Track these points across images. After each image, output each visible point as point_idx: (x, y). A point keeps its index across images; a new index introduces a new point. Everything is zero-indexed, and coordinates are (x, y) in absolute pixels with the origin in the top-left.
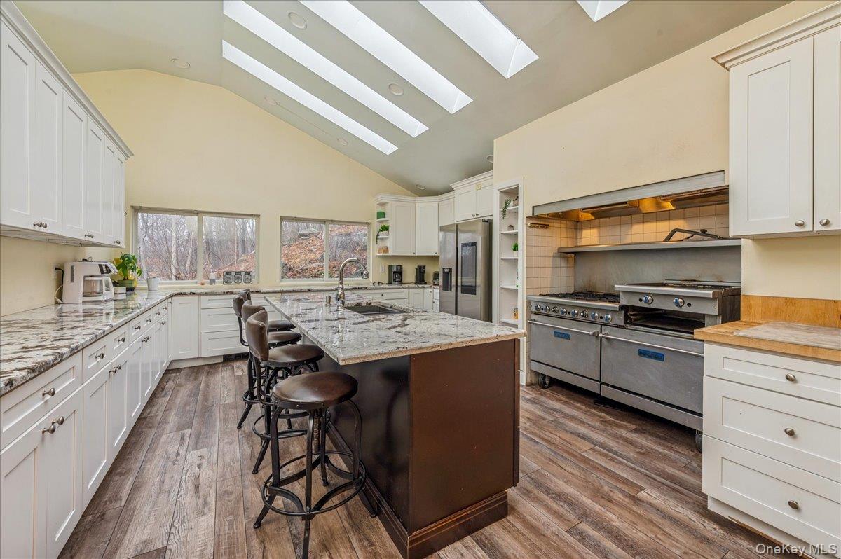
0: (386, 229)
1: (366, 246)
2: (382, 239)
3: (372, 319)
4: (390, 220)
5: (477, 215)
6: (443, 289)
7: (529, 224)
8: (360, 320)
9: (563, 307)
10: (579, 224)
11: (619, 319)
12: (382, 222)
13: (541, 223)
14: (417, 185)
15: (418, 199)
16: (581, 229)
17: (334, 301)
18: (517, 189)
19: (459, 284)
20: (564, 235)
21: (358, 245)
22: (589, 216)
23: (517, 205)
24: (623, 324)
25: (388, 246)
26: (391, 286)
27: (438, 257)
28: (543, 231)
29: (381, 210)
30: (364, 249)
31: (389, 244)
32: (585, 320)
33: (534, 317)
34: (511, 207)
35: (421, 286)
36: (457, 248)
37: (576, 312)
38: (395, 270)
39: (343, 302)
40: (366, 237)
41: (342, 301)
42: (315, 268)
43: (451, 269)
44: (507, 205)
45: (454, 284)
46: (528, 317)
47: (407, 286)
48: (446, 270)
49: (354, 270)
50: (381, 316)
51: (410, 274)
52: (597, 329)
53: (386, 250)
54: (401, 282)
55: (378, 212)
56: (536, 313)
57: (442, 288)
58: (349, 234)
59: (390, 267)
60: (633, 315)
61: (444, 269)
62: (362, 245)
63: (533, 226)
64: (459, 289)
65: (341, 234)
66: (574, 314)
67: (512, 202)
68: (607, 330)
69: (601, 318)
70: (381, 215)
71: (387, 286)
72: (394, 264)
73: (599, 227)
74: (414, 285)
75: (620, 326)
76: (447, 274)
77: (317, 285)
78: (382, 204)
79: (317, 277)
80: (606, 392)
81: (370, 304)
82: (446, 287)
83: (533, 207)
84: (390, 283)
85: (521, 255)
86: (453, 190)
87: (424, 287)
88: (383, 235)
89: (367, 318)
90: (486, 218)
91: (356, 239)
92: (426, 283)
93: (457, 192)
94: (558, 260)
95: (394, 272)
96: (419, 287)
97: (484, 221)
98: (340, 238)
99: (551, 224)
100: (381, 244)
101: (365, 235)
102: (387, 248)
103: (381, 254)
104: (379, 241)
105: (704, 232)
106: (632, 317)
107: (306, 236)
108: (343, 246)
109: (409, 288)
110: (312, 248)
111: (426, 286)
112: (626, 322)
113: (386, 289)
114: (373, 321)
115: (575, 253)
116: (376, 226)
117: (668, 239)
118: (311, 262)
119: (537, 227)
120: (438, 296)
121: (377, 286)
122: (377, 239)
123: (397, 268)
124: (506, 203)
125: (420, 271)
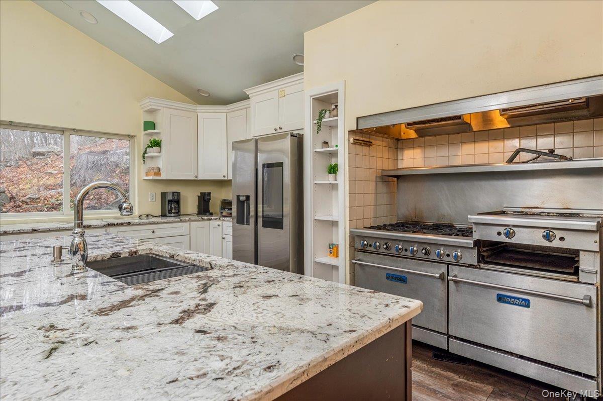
0: (157, 144)
1: (128, 168)
2: (152, 157)
3: (140, 292)
4: (163, 132)
5: (280, 128)
6: (238, 223)
7: (352, 140)
8: (117, 299)
9: (398, 242)
10: (399, 142)
11: (471, 257)
12: (151, 134)
13: (364, 139)
14: (198, 90)
15: (200, 108)
16: (403, 149)
17: (66, 255)
18: (336, 96)
19: (260, 214)
20: (386, 155)
21: (117, 166)
22: (412, 134)
23: (337, 116)
24: (476, 264)
25: (160, 166)
26: (165, 220)
27: (230, 181)
28: (365, 149)
29: (149, 119)
30: (126, 171)
31: (161, 163)
32: (426, 259)
33: (361, 255)
34: (327, 119)
35: (206, 218)
36: (256, 170)
37: (400, 247)
38: (170, 197)
39: (84, 258)
40: (128, 157)
41: (83, 256)
42: (52, 197)
43: (248, 198)
44: (321, 117)
45: (252, 213)
46: (353, 257)
47: (187, 218)
48: (242, 198)
49: (112, 199)
50: (157, 284)
51: (190, 203)
52: (443, 269)
53: (158, 172)
54: (178, 213)
55: (145, 122)
56: (361, 251)
57: (235, 220)
58: (105, 152)
59: (164, 195)
60: (484, 251)
61: (238, 196)
62: (123, 166)
63: (356, 142)
64: (260, 221)
65: (93, 153)
66: (375, 246)
67: (328, 112)
68: (454, 270)
69: (448, 255)
70: (150, 125)
71: (159, 220)
72: (170, 189)
73: (423, 146)
74: (196, 218)
75: (471, 266)
76: (243, 203)
77: (51, 222)
78: (151, 111)
79: (55, 209)
80: (456, 348)
81: (136, 252)
82: (241, 219)
83: (358, 118)
84: (163, 215)
85: (343, 178)
86: (247, 98)
87: (210, 220)
88: (153, 152)
89: (130, 292)
90: (295, 132)
91: (114, 159)
92: (211, 214)
93: (253, 100)
94: (380, 184)
95: (169, 201)
96: (203, 220)
97: (292, 135)
98: (91, 158)
99: (374, 142)
100: (150, 164)
101: (127, 154)
102: (159, 169)
103: (151, 178)
104: (147, 160)
105: (552, 152)
106: (484, 254)
107: (43, 154)
108: (96, 167)
109: (190, 221)
110: (51, 171)
111: (213, 218)
112: (479, 262)
113: (158, 223)
114: (142, 298)
115: (398, 177)
116: (143, 139)
117: (510, 161)
118: (48, 187)
119: (360, 144)
120: (230, 231)
121: (145, 220)
122: (144, 157)
123: (173, 195)
124: (320, 114)
125: (205, 200)
